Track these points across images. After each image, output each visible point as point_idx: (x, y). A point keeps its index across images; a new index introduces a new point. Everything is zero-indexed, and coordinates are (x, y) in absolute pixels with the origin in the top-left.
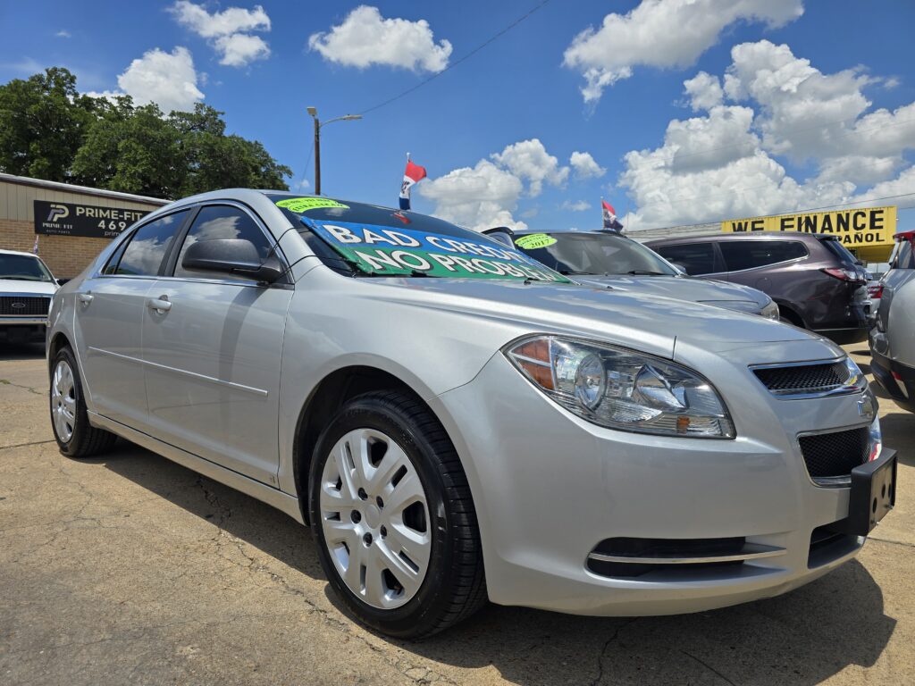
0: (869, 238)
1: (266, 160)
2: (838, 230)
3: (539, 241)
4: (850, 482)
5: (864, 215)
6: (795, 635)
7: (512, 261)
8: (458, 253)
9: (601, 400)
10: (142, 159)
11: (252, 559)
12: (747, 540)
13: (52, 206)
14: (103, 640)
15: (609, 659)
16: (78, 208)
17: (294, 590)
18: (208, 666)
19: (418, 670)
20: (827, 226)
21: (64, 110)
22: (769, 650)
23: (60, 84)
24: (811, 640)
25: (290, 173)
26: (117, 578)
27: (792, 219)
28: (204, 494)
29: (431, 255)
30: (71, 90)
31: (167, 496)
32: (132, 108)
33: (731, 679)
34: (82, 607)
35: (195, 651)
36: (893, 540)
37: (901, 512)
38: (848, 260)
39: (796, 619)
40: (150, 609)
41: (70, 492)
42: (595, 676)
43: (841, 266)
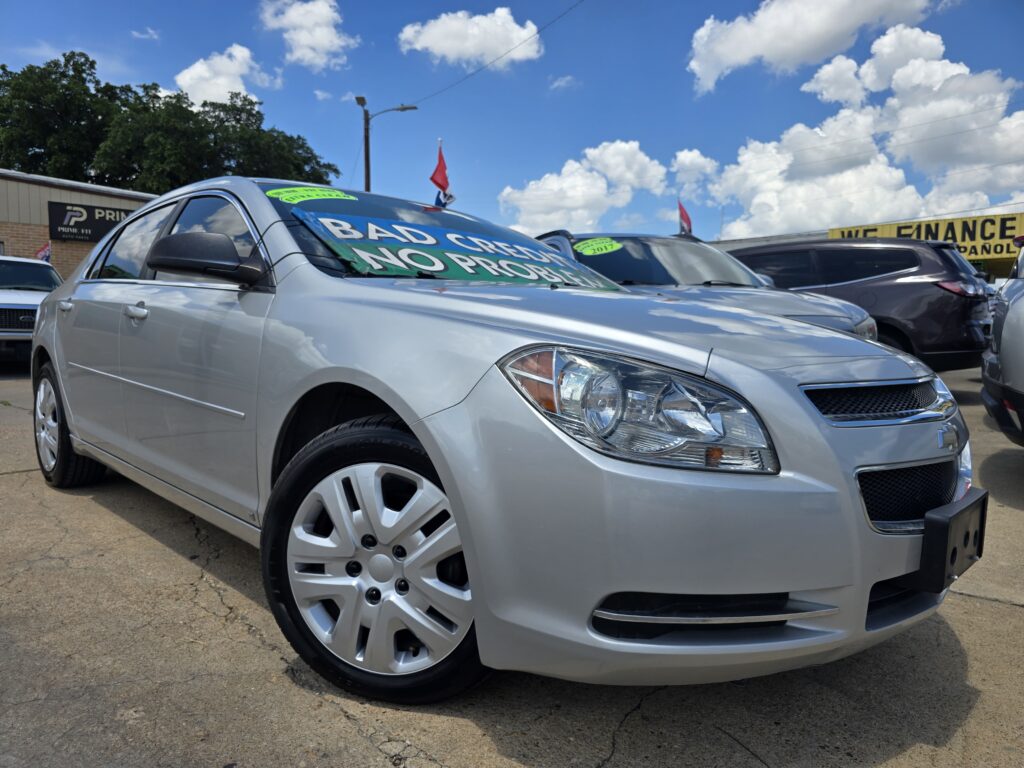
0: (999, 249)
1: (311, 158)
2: (963, 239)
3: (602, 246)
4: (923, 528)
5: (993, 222)
6: (855, 709)
7: (552, 264)
8: (484, 253)
9: (616, 426)
10: (170, 156)
11: (231, 608)
12: (791, 596)
13: (69, 208)
14: (36, 700)
15: (626, 734)
16: (97, 211)
17: (270, 645)
18: (149, 733)
19: (394, 743)
20: (950, 235)
21: (84, 100)
22: (821, 727)
23: (78, 69)
24: (873, 716)
25: (336, 171)
26: (70, 627)
27: (910, 227)
28: (195, 532)
29: (449, 255)
30: (92, 78)
31: (153, 533)
32: (159, 98)
33: (768, 761)
34: (22, 660)
35: (137, 716)
36: (989, 596)
37: (1003, 563)
38: (968, 272)
39: (860, 689)
40: (99, 664)
41: (45, 526)
42: (605, 755)
43: (957, 278)
